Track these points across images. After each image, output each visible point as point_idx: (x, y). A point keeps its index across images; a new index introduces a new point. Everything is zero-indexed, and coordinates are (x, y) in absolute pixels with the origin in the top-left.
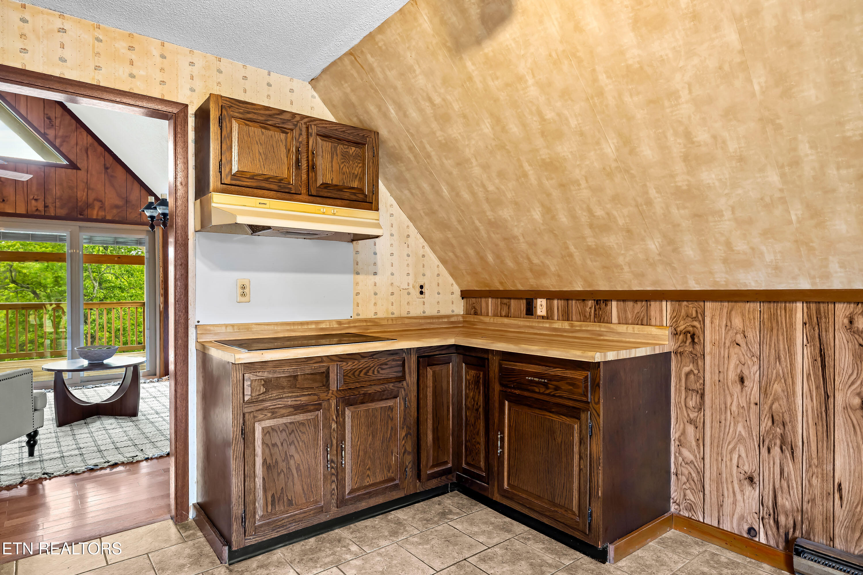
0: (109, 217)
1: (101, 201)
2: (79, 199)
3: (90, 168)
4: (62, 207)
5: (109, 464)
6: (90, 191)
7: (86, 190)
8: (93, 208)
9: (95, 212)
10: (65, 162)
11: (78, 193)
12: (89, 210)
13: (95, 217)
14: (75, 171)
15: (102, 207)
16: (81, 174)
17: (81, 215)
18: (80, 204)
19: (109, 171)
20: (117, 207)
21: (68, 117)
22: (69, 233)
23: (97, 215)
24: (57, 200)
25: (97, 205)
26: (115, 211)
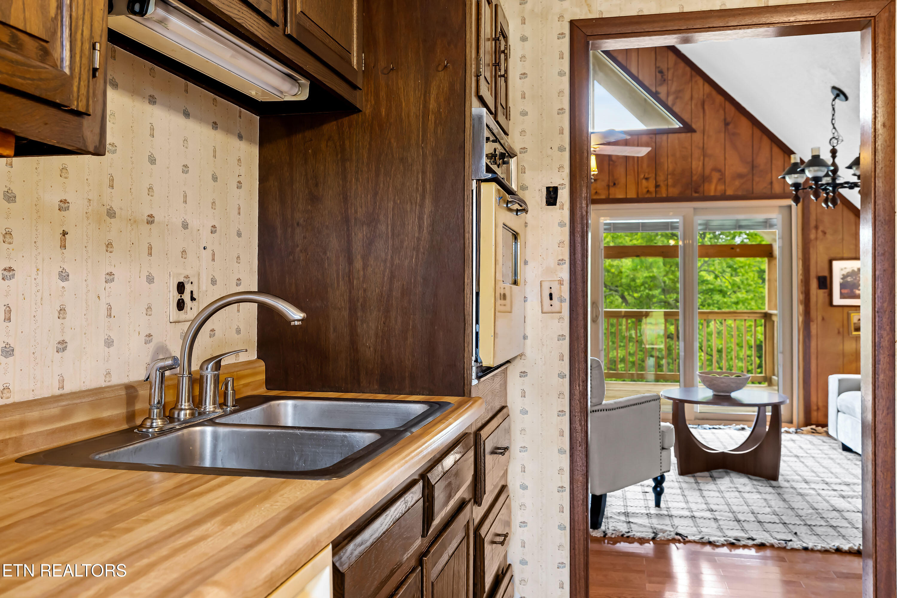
0: (729, 192)
1: (719, 171)
2: (694, 172)
3: (707, 128)
4: (674, 186)
5: (755, 542)
6: (707, 159)
7: (702, 158)
8: (710, 182)
9: (713, 187)
10: (677, 125)
11: (694, 163)
12: (706, 185)
13: (712, 194)
14: (689, 135)
15: (722, 179)
16: (697, 137)
17: (696, 192)
18: (695, 178)
19: (730, 127)
20: (740, 176)
21: (682, 65)
22: (681, 218)
23: (716, 189)
24: (669, 177)
25: (716, 176)
26: (737, 183)
